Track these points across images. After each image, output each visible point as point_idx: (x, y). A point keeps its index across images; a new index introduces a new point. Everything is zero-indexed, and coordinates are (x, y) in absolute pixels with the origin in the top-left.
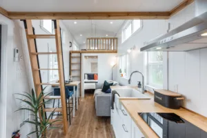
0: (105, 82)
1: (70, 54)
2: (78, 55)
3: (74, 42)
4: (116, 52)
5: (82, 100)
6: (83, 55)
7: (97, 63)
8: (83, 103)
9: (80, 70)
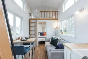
0: (52, 38)
2: (35, 21)
3: (32, 14)
4: (57, 20)
5: (37, 49)
6: (38, 21)
8: (38, 51)
9: (36, 30)
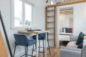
1: (46, 8)
7: (73, 19)
